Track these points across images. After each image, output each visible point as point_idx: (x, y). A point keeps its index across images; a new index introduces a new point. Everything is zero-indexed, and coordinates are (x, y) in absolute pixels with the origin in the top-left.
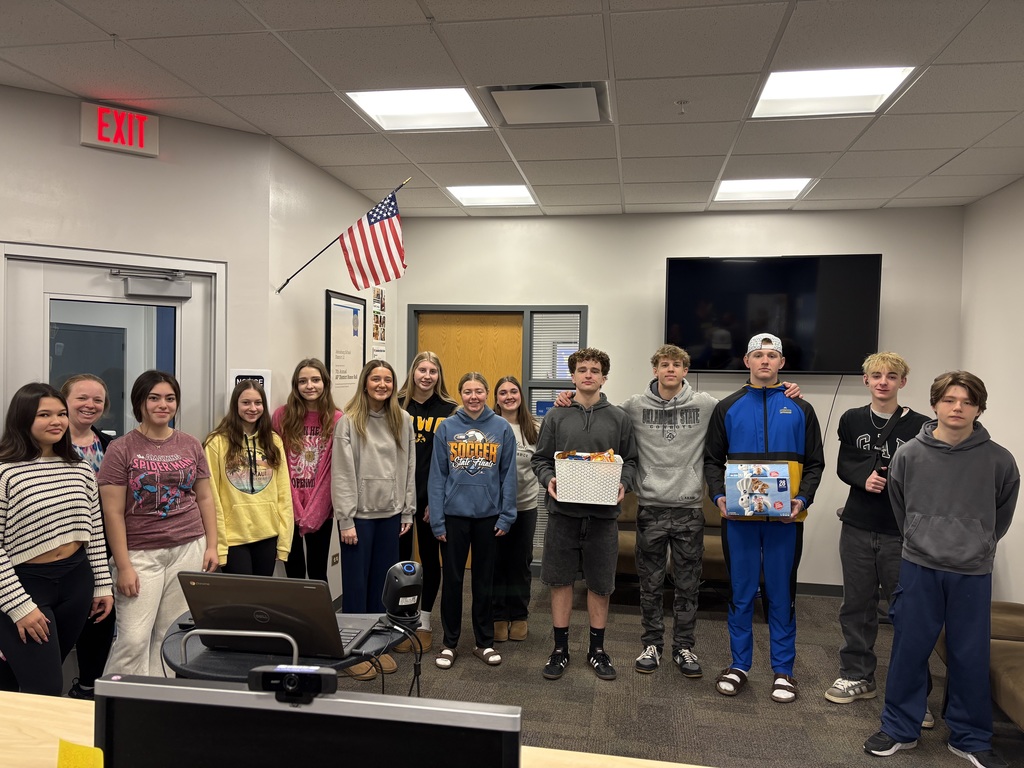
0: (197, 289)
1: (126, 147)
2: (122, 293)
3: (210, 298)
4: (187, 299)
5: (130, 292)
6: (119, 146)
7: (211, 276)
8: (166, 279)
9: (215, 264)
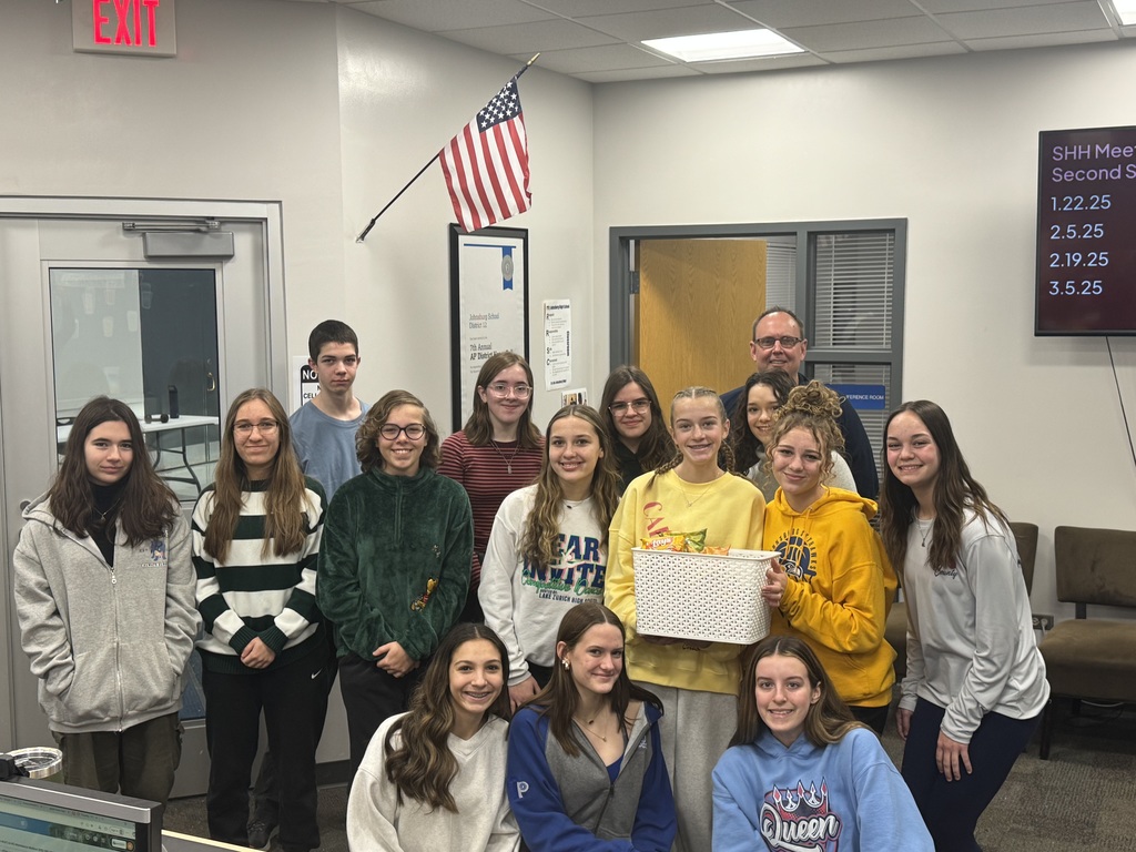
0: (243, 243)
1: (133, 48)
2: (141, 255)
3: (261, 254)
4: (229, 257)
5: (150, 253)
6: (123, 47)
7: (260, 222)
8: (198, 231)
9: (265, 205)
